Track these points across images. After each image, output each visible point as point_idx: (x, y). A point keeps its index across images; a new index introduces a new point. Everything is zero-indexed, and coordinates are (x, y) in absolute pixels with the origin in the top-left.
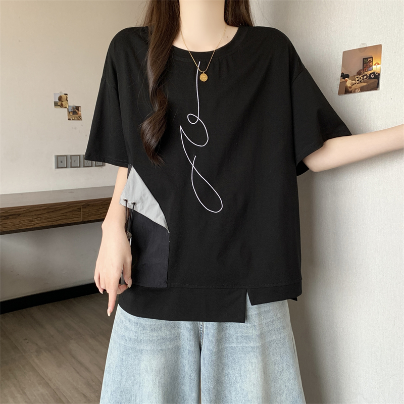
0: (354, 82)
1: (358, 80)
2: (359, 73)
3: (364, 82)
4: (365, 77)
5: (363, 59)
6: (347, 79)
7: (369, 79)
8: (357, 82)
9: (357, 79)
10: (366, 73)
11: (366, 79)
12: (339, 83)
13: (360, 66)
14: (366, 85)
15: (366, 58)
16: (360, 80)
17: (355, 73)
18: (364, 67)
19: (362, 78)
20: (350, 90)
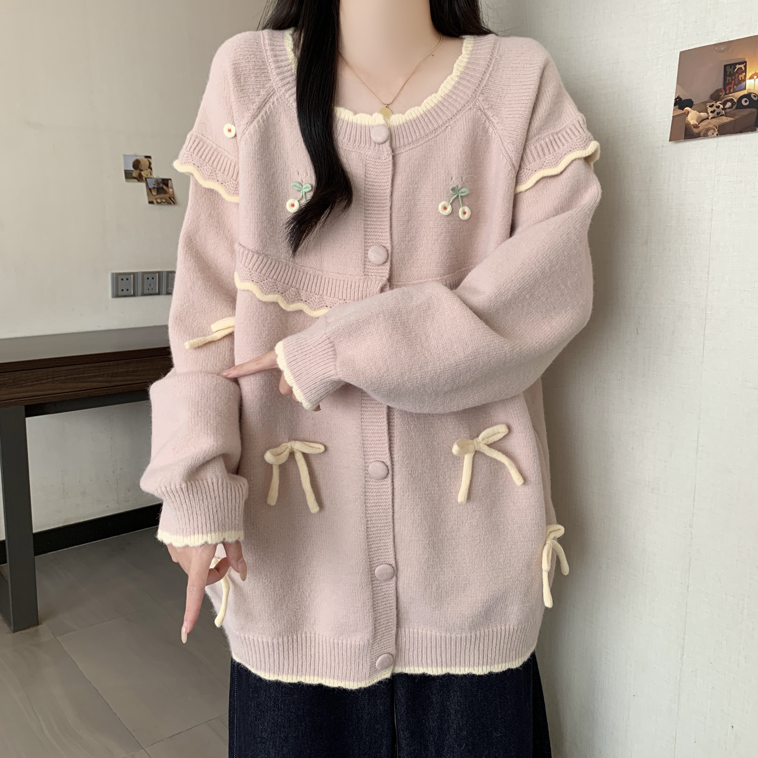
0: (703, 115)
1: (712, 112)
2: (715, 97)
3: (726, 115)
4: (729, 105)
6: (687, 108)
7: (737, 108)
8: (711, 115)
9: (710, 110)
10: (730, 96)
11: (729, 108)
12: (671, 119)
14: (730, 122)
15: (731, 65)
17: (706, 96)
20: (696, 131)
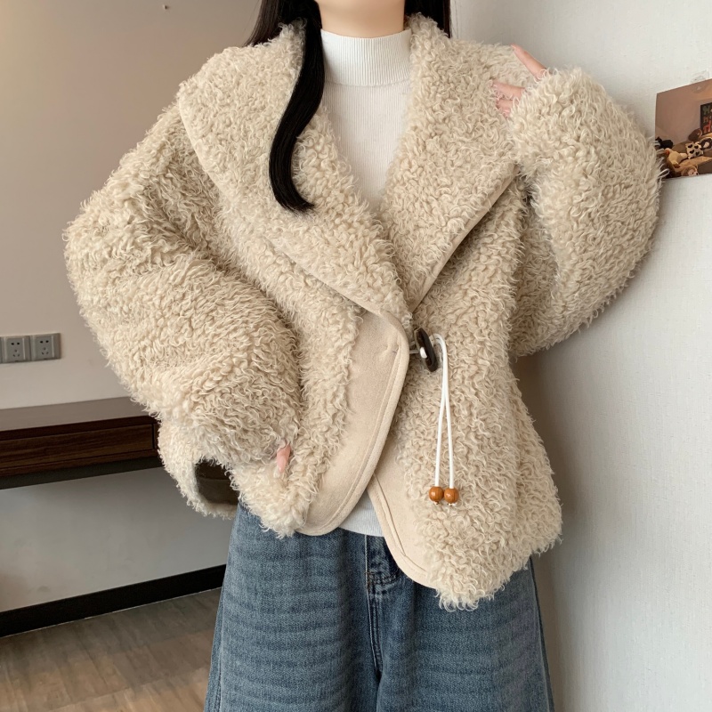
5: (702, 106)
13: (693, 122)
16: (696, 151)
18: (703, 124)
19: (700, 146)
